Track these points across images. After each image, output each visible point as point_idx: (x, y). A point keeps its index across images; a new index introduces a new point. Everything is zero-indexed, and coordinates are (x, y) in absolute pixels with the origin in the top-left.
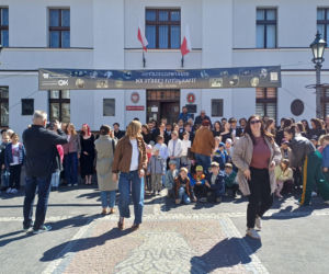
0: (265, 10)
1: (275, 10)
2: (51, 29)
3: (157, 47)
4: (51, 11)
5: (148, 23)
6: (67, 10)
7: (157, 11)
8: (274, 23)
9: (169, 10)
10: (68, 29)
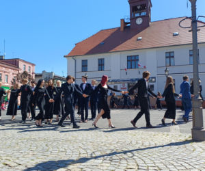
0: (170, 53)
1: (173, 52)
2: (99, 65)
3: (131, 68)
4: (99, 60)
5: (128, 61)
6: (104, 59)
7: (131, 56)
8: (173, 57)
9: (135, 56)
10: (103, 65)
